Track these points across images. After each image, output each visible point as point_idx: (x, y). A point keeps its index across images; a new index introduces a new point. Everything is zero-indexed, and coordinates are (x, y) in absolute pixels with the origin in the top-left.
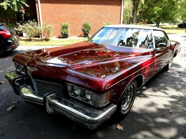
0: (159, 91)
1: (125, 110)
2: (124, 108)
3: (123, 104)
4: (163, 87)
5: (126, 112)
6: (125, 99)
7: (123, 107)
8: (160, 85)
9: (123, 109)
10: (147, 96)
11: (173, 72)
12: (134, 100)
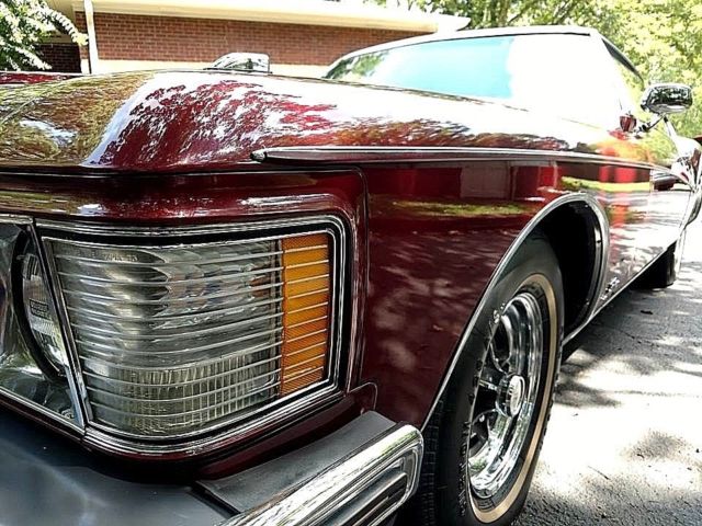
0: (668, 367)
1: (492, 487)
2: (485, 472)
3: (477, 443)
4: (682, 351)
5: (502, 508)
6: (486, 400)
7: (479, 468)
8: (661, 342)
9: (480, 481)
10: (610, 396)
11: (697, 289)
12: (547, 417)
